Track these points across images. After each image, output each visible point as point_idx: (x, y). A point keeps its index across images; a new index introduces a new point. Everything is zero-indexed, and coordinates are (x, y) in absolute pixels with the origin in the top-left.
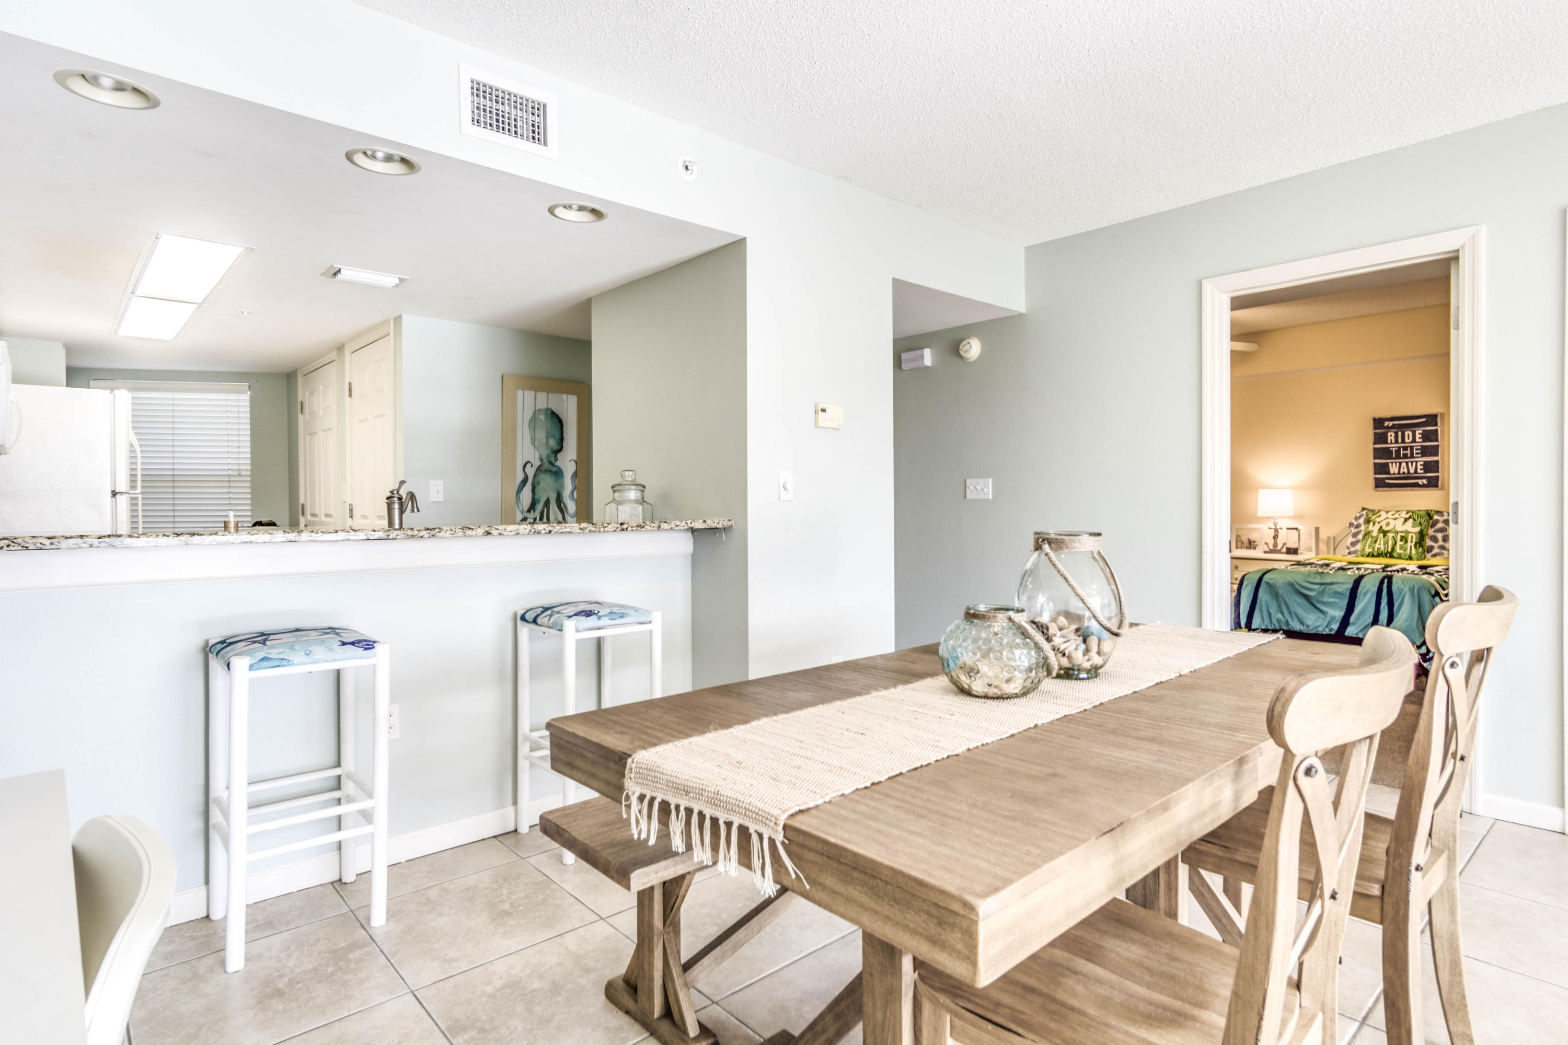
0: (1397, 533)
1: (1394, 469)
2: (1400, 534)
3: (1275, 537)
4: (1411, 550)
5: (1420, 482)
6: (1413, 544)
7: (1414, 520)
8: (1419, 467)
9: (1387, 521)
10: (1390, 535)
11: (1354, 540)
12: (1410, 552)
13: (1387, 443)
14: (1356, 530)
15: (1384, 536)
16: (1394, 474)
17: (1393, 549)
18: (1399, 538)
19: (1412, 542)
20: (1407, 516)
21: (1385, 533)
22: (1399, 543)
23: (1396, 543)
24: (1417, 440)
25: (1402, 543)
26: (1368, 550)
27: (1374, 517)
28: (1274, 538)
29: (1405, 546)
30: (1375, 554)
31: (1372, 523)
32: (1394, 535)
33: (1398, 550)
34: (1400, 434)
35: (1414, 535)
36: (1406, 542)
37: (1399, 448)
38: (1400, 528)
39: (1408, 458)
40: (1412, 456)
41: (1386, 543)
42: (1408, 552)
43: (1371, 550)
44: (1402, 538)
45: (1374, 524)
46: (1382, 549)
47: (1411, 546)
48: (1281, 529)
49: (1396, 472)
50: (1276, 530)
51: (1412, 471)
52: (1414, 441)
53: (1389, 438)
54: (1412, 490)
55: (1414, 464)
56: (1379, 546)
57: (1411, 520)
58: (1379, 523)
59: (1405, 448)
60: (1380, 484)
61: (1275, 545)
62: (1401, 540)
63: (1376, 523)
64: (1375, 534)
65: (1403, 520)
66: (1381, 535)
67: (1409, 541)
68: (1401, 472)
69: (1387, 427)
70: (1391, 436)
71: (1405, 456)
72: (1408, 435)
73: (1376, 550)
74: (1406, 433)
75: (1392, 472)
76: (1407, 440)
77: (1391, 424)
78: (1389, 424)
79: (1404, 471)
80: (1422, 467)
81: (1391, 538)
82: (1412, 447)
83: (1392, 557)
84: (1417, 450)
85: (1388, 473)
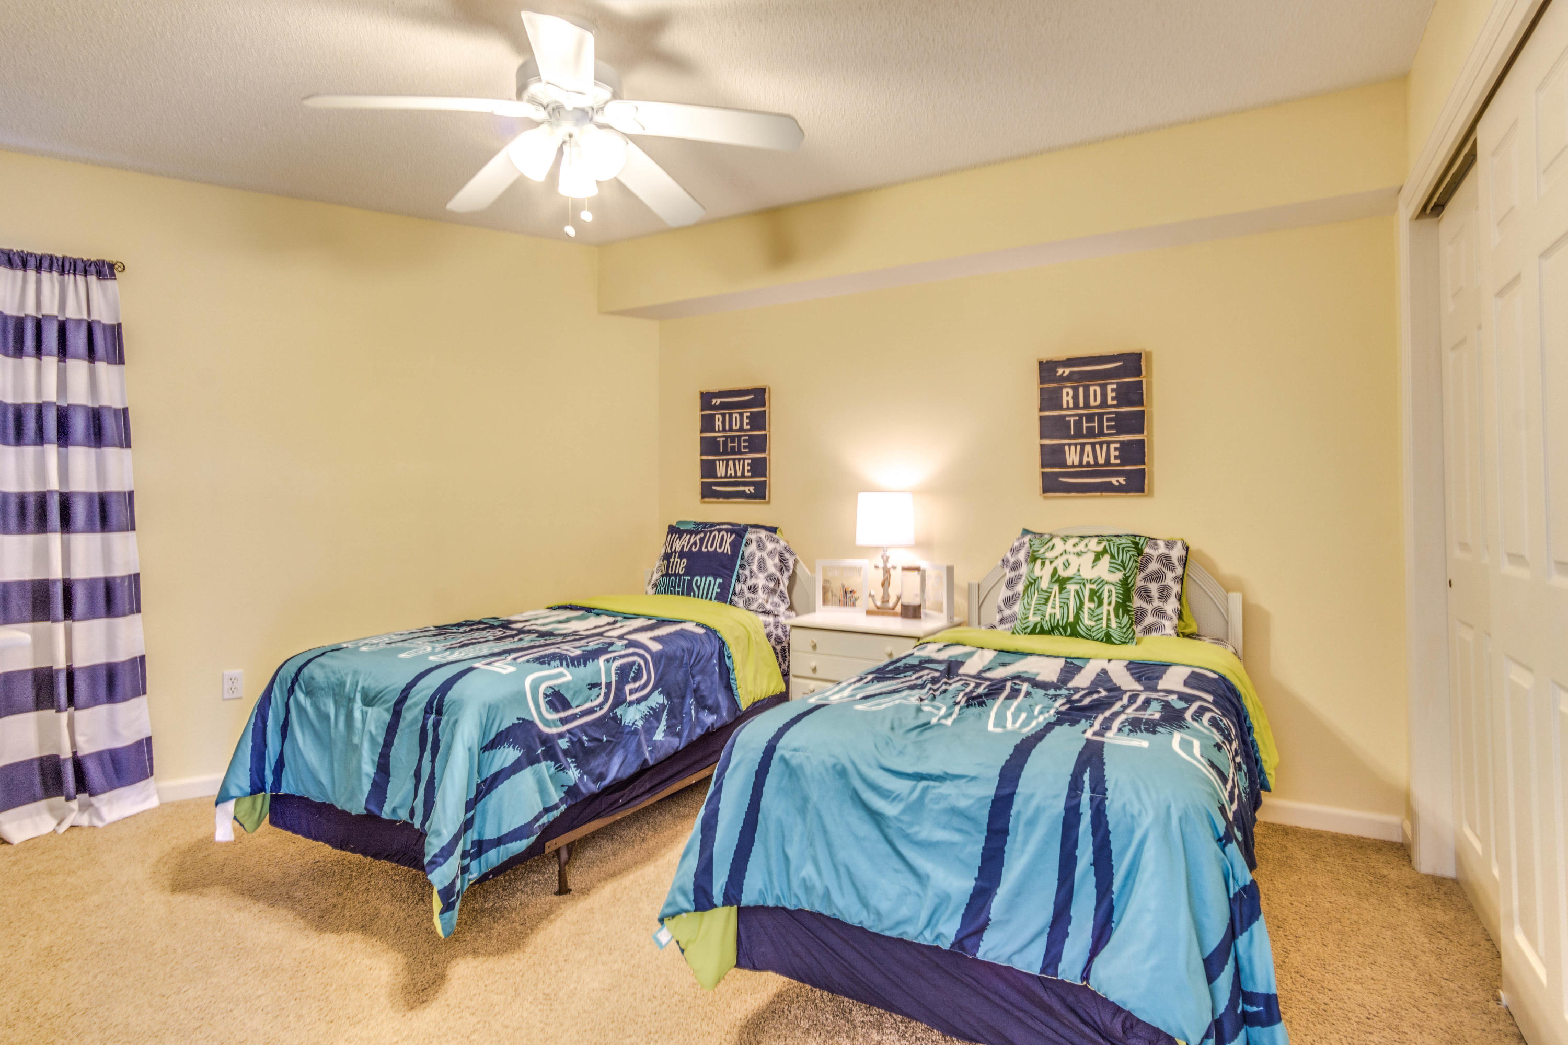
0: (1083, 583)
1: (1072, 457)
2: (1088, 586)
3: (886, 583)
4: (1109, 620)
5: (1114, 481)
6: (1111, 608)
7: (1112, 557)
8: (1113, 453)
9: (1064, 557)
10: (1072, 588)
11: (1010, 593)
12: (1108, 626)
13: (1061, 408)
14: (1013, 574)
15: (1062, 589)
16: (1073, 466)
17: (1077, 617)
18: (1087, 593)
19: (1110, 604)
20: (1100, 548)
21: (1062, 582)
22: (1088, 605)
23: (1082, 603)
24: (1110, 402)
25: (1092, 606)
26: (1033, 619)
27: (1042, 550)
28: (883, 585)
29: (1098, 611)
30: (1046, 627)
31: (1039, 562)
32: (1077, 587)
33: (1086, 620)
34: (1081, 390)
35: (1113, 588)
36: (1100, 604)
37: (1081, 416)
38: (1088, 573)
39: (1095, 436)
40: (1102, 434)
41: (1065, 604)
42: (1104, 625)
43: (1038, 619)
44: (1093, 593)
45: (1043, 564)
46: (1058, 616)
47: (1108, 611)
48: (894, 568)
49: (1076, 462)
50: (887, 571)
51: (1101, 461)
52: (1104, 404)
53: (1065, 399)
54: (1101, 497)
55: (1105, 446)
56: (1053, 611)
57: (1106, 558)
58: (1051, 562)
59: (1090, 418)
60: (1051, 485)
61: (885, 600)
62: (1091, 600)
63: (1047, 562)
64: (1044, 584)
65: (1092, 556)
66: (1056, 588)
67: (1106, 601)
68: (1084, 463)
69: (1063, 379)
70: (1067, 396)
71: (1091, 433)
72: (1095, 391)
73: (1047, 618)
74: (1092, 389)
75: (1069, 462)
76: (1092, 403)
77: (1067, 371)
78: (1064, 372)
79: (1088, 460)
80: (1117, 453)
81: (1072, 593)
82: (1101, 416)
83: (1075, 634)
84: (1108, 420)
85: (1064, 465)
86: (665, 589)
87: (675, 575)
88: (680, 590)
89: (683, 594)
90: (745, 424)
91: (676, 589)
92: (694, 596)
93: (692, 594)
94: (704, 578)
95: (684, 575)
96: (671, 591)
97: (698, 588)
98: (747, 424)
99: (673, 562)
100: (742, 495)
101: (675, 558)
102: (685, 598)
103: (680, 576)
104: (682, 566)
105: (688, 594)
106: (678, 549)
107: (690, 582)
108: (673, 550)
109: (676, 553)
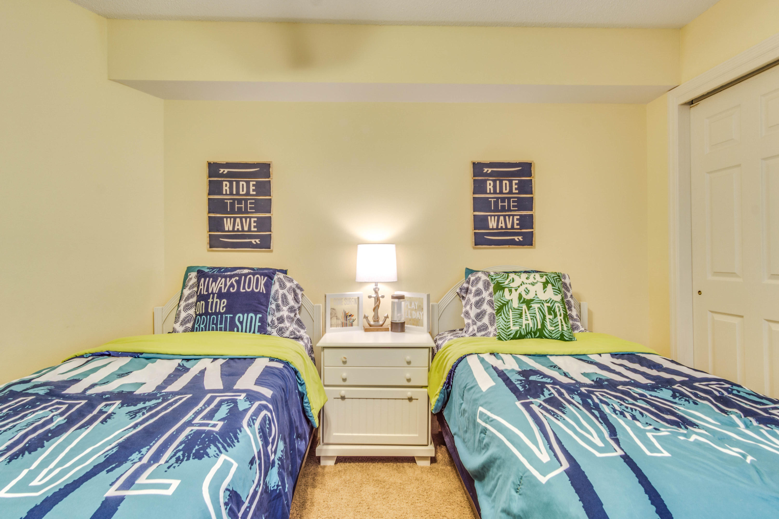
0: (541, 302)
1: (492, 223)
2: (546, 305)
3: (376, 309)
4: (562, 325)
5: (516, 238)
6: (562, 317)
7: (553, 285)
8: (516, 222)
9: (524, 287)
10: (535, 306)
11: (479, 311)
12: (562, 330)
13: (486, 193)
14: (477, 298)
15: (529, 308)
16: (493, 229)
17: (543, 325)
18: (546, 309)
19: (560, 315)
20: (544, 280)
21: (528, 303)
22: (548, 317)
23: (544, 316)
24: (514, 191)
25: (551, 317)
26: (514, 329)
27: (507, 282)
28: (374, 310)
29: (555, 320)
30: (523, 333)
31: (506, 290)
32: (539, 305)
33: (549, 327)
34: (498, 182)
35: (559, 305)
36: (555, 316)
37: (498, 198)
38: (543, 296)
39: (506, 211)
40: (509, 210)
41: (534, 317)
42: (560, 329)
43: (517, 328)
44: (550, 309)
45: (510, 291)
46: (531, 325)
47: (561, 319)
48: (383, 297)
49: (495, 227)
50: (377, 300)
51: (509, 226)
52: (511, 192)
53: (488, 187)
54: (509, 248)
55: (511, 217)
56: (527, 322)
57: (550, 285)
58: (516, 290)
59: (503, 200)
60: (480, 241)
61: (376, 318)
62: (550, 314)
63: (513, 290)
64: (515, 304)
65: (541, 285)
66: (524, 307)
67: (558, 314)
68: (499, 227)
69: (487, 175)
70: (490, 186)
71: (503, 209)
72: (506, 184)
73: (524, 327)
74: (504, 182)
75: (491, 227)
76: (504, 191)
77: (490, 170)
78: (488, 170)
79: (502, 225)
80: (518, 222)
81: (537, 310)
82: (509, 199)
83: (542, 336)
84: (513, 202)
85: (488, 228)
86: (206, 326)
87: (216, 314)
88: (223, 326)
89: (225, 330)
90: (251, 190)
91: (219, 326)
92: (238, 331)
93: (236, 329)
94: (246, 315)
95: (225, 313)
96: (213, 328)
97: (241, 323)
98: (253, 190)
99: (212, 302)
100: (249, 245)
101: (213, 298)
102: (228, 333)
103: (222, 314)
104: (222, 306)
105: (232, 330)
106: (216, 290)
107: (232, 319)
108: (210, 292)
109: (214, 294)
